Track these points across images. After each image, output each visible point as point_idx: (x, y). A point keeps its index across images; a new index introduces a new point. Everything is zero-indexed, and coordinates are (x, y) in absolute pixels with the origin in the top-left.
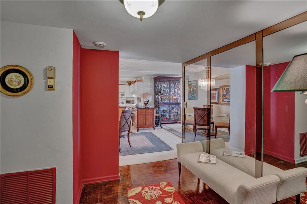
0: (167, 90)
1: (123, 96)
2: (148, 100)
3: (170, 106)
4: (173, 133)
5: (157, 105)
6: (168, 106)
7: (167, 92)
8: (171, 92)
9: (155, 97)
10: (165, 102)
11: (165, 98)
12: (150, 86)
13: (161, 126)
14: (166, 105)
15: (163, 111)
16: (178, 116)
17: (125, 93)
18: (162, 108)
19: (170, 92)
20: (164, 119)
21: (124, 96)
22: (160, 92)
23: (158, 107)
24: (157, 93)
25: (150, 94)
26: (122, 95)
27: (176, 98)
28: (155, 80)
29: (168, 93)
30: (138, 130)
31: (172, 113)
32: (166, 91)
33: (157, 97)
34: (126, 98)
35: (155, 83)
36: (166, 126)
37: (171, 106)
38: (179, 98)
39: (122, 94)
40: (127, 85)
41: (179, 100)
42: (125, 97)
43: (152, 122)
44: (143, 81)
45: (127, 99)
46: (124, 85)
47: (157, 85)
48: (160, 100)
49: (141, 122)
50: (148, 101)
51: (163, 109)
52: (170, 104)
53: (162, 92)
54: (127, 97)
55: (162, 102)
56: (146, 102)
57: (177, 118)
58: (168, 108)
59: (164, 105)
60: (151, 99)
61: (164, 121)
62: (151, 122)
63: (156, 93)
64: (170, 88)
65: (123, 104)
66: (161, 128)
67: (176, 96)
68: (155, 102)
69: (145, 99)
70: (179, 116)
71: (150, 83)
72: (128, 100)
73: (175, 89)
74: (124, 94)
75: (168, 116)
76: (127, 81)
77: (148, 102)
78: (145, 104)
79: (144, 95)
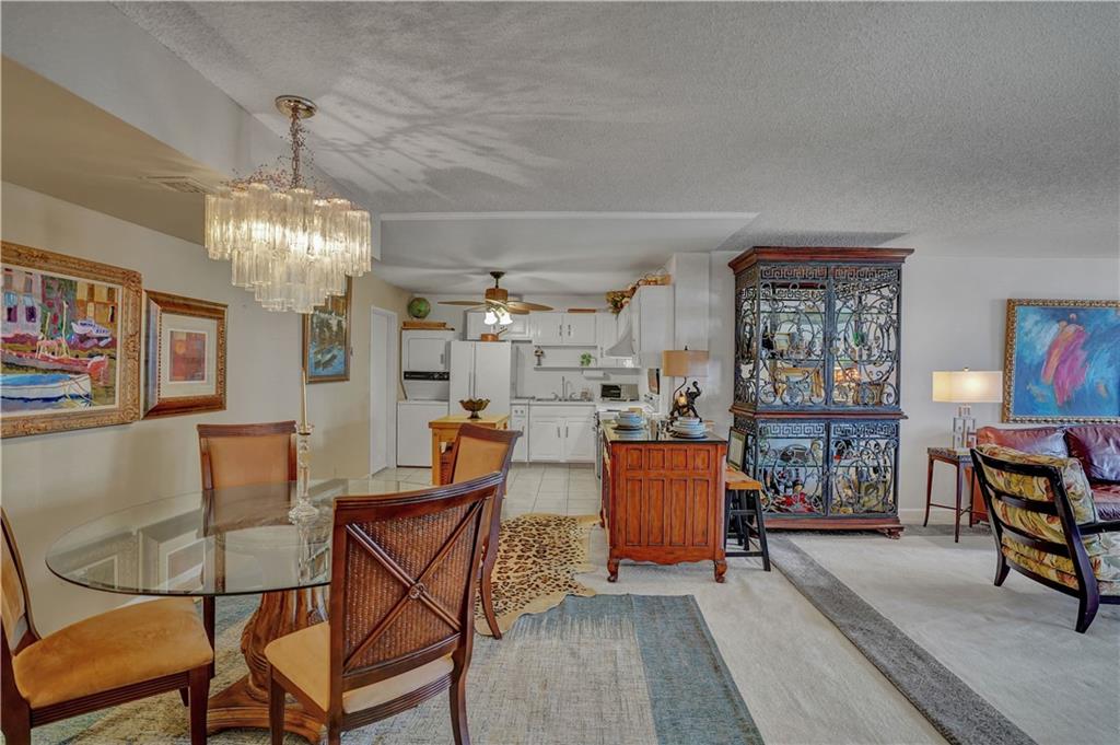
0: (811, 332)
1: (589, 361)
2: (693, 390)
3: (828, 430)
4: (853, 642)
5: (748, 417)
6: (816, 428)
7: (812, 343)
8: (841, 345)
9: (738, 371)
10: (799, 399)
11: (796, 377)
12: (710, 310)
13: (764, 554)
14: (802, 420)
15: (785, 456)
16: (881, 487)
17: (596, 347)
18: (778, 439)
19: (829, 340)
20: (789, 501)
21: (592, 365)
22: (768, 344)
23: (753, 428)
24: (749, 346)
25: (705, 356)
26: (584, 357)
27: (865, 379)
28: (738, 276)
29: (817, 349)
30: (613, 576)
31: (840, 471)
32: (807, 337)
33: (746, 370)
34: (600, 374)
35: (738, 295)
36: (797, 550)
37: (837, 429)
38: (892, 380)
39: (583, 352)
40: (606, 310)
41: (889, 390)
42: (600, 369)
43: (705, 533)
44: (672, 281)
45: (606, 377)
46: (594, 311)
47: (746, 306)
48: (769, 388)
49: (633, 523)
50: (698, 393)
51: (781, 445)
52: (827, 416)
53: (781, 343)
54: (608, 371)
55: (778, 402)
56: (683, 401)
57: (872, 501)
58: (815, 439)
59: (793, 420)
60: (713, 381)
61: (786, 516)
62: (700, 527)
63: (743, 352)
64: (830, 316)
65: (590, 400)
66: (767, 568)
67: (870, 367)
68: (737, 397)
69: (679, 382)
70: (886, 491)
71: (710, 290)
72: (614, 380)
73: (859, 323)
74: (591, 352)
75: (812, 487)
76: (608, 294)
77: (692, 396)
78: (677, 407)
79: (675, 360)
